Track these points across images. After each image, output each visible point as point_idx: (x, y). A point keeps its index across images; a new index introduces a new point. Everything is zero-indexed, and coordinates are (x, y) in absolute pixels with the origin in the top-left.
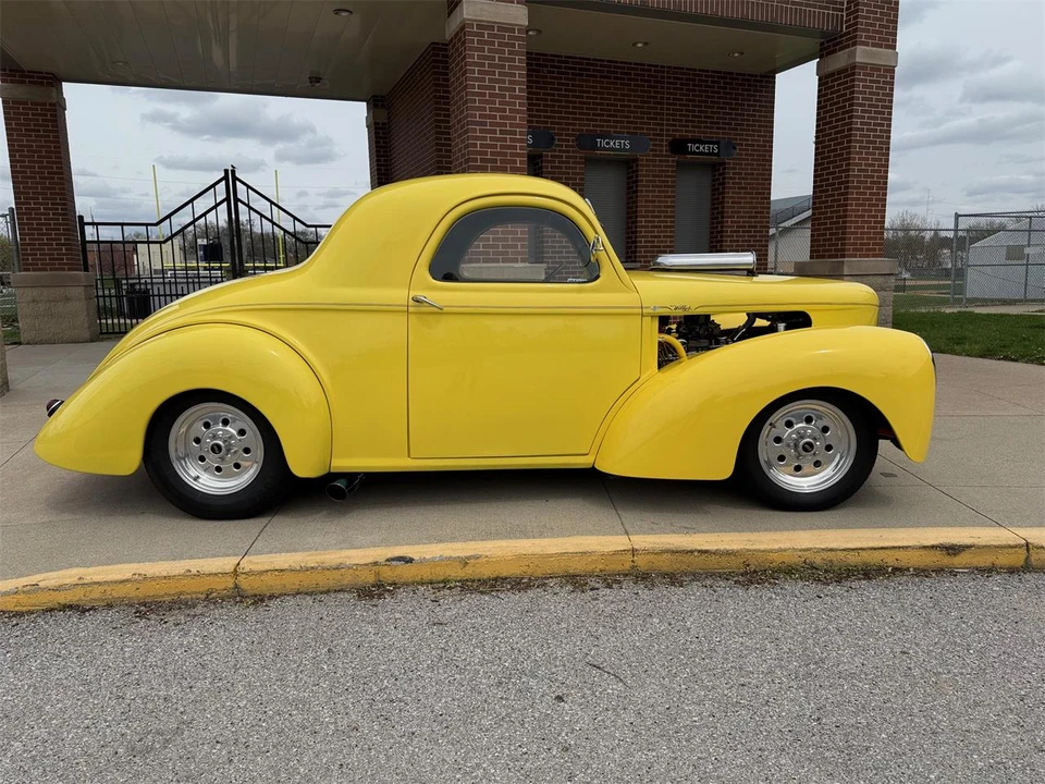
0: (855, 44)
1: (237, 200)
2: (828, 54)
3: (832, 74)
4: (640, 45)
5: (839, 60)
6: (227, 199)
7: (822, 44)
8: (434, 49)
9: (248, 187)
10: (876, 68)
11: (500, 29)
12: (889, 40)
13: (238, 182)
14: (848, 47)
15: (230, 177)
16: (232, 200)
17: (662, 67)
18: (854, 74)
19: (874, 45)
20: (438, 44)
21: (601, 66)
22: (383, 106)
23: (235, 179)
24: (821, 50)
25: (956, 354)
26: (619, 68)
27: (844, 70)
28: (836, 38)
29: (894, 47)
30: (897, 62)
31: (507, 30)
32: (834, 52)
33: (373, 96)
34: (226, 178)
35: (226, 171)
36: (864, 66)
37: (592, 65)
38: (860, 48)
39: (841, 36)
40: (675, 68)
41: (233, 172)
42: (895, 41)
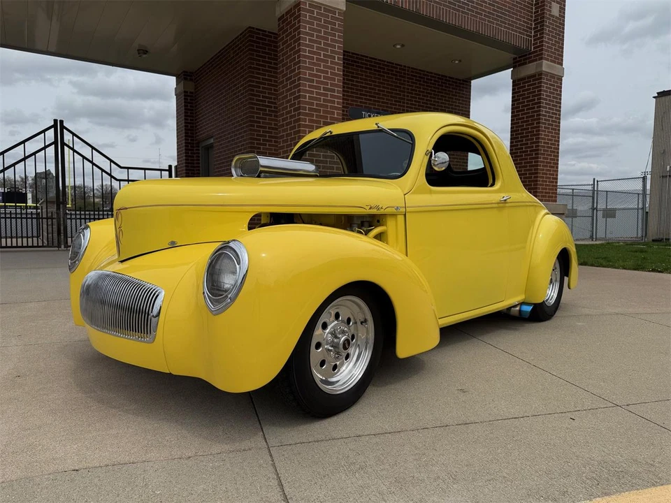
0: (541, 59)
1: (63, 144)
2: (519, 65)
3: (523, 79)
4: (398, 47)
5: (530, 69)
6: (55, 143)
7: (514, 59)
8: (250, 32)
9: (74, 134)
10: (553, 76)
11: (326, 10)
12: (558, 59)
13: (65, 130)
14: (536, 60)
15: (58, 126)
16: (59, 144)
17: (405, 66)
18: (541, 78)
19: (552, 61)
20: (254, 28)
21: (366, 60)
22: (191, 80)
23: (63, 127)
24: (514, 63)
25: (616, 268)
26: (378, 63)
27: (533, 76)
28: (526, 55)
29: (562, 65)
30: (563, 74)
31: (329, 11)
32: (525, 63)
33: (184, 72)
34: (55, 126)
35: (55, 121)
36: (547, 74)
37: (360, 59)
38: (545, 62)
39: (529, 54)
40: (412, 68)
41: (62, 122)
42: (562, 60)
